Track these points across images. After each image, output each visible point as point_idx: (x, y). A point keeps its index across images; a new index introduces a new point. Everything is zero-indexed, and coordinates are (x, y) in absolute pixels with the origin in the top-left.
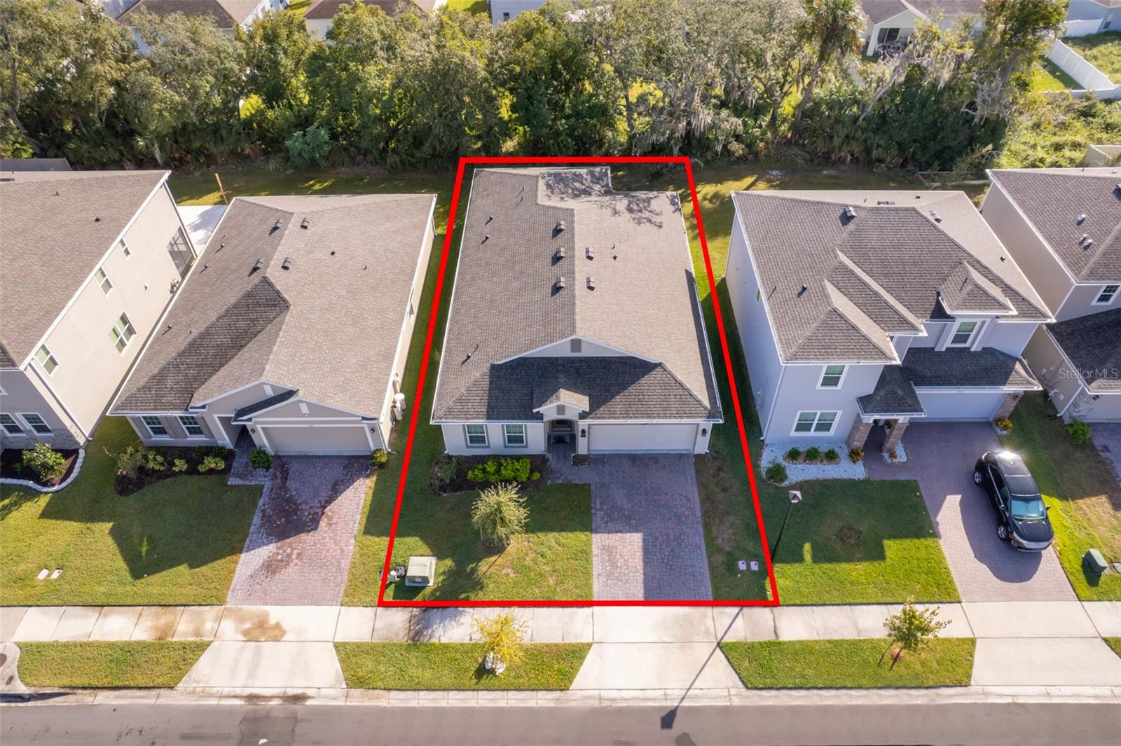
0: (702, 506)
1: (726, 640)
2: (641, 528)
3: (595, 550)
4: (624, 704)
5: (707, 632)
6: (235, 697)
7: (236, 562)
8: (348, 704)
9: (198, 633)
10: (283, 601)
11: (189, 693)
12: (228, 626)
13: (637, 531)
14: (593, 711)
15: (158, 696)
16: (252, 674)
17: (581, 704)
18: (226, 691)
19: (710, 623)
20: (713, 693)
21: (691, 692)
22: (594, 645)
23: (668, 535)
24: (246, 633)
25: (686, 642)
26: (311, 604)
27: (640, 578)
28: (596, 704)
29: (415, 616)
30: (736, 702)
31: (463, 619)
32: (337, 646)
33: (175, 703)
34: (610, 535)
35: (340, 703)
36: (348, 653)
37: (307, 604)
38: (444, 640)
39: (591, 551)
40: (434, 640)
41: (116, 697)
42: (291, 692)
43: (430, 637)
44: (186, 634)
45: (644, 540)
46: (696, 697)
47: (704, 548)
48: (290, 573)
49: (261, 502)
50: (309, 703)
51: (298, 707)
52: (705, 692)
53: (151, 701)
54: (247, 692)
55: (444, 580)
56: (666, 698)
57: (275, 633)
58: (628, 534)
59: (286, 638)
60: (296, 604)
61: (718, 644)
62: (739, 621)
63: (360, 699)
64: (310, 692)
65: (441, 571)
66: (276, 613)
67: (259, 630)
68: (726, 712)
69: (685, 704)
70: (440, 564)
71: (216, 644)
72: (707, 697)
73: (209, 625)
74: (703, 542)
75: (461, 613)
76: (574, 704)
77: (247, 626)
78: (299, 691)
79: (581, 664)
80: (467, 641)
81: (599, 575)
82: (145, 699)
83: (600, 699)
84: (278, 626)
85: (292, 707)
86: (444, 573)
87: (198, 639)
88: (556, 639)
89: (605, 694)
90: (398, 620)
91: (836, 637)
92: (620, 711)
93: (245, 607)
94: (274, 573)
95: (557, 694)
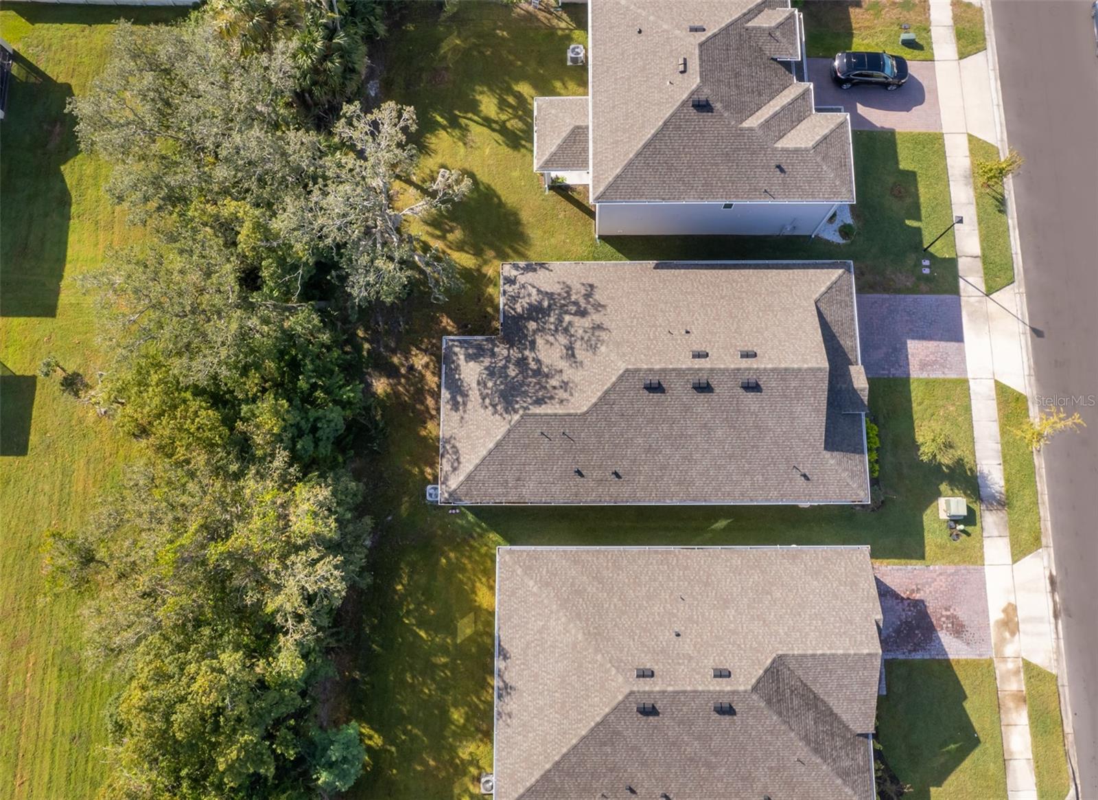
0: (880, 293)
1: (984, 289)
2: (903, 340)
3: (924, 375)
4: (1032, 360)
5: (980, 302)
6: (1056, 628)
7: (958, 661)
8: (1052, 545)
9: (1017, 672)
10: (985, 612)
11: (1058, 664)
12: (1009, 650)
13: (906, 343)
14: (1038, 380)
15: (1063, 686)
16: (1040, 620)
17: (1034, 388)
18: (1054, 636)
19: (972, 300)
20: (1019, 303)
21: (1020, 317)
22: (996, 378)
23: (907, 321)
24: (1013, 634)
25: (987, 318)
26: (985, 589)
27: (943, 344)
28: (1033, 379)
29: (987, 507)
30: (1023, 290)
31: (986, 471)
32: (1014, 562)
33: (1065, 671)
34: (911, 364)
35: (1052, 550)
36: (1019, 552)
37: (985, 592)
38: (1002, 483)
39: (926, 379)
40: (1003, 490)
41: (1067, 717)
42: (1049, 588)
43: (1001, 493)
44: (1019, 681)
45: (913, 338)
46: (1022, 314)
47: (916, 296)
48: (962, 613)
49: (901, 657)
50: (1054, 573)
51: (1058, 580)
52: (1018, 308)
53: (1067, 689)
54: (1052, 620)
55: (958, 489)
56: (1025, 333)
57: (1011, 610)
58: (909, 350)
59: (1013, 601)
60: (986, 601)
61: (987, 295)
62: (970, 279)
63: (1048, 539)
64: (1047, 574)
65: (950, 492)
66: (995, 614)
67: (1010, 624)
68: (1031, 297)
69: (1027, 321)
70: (944, 494)
71: (1024, 655)
72: (1022, 307)
73: (1010, 665)
74: (911, 296)
75: (982, 473)
76: (1035, 392)
77: (1007, 635)
78: (1048, 581)
79: (1009, 388)
80: (1001, 467)
81: (944, 373)
82: (1066, 693)
83: (1029, 375)
84: (1005, 611)
85: (1058, 585)
86: (952, 490)
87: (1022, 670)
88: (994, 404)
89: (1027, 373)
90: (990, 520)
91: (975, 219)
92: (1036, 363)
93: (993, 641)
94: (963, 626)
95: (1030, 404)
